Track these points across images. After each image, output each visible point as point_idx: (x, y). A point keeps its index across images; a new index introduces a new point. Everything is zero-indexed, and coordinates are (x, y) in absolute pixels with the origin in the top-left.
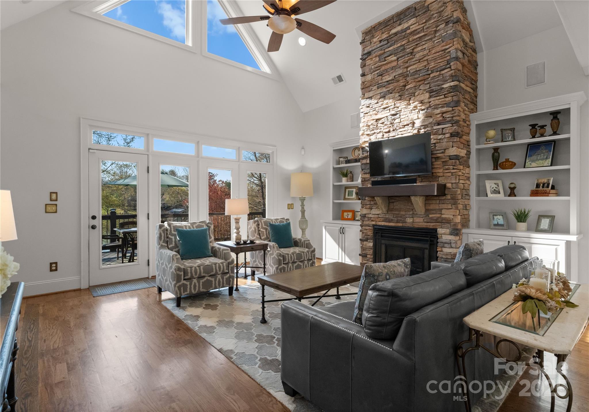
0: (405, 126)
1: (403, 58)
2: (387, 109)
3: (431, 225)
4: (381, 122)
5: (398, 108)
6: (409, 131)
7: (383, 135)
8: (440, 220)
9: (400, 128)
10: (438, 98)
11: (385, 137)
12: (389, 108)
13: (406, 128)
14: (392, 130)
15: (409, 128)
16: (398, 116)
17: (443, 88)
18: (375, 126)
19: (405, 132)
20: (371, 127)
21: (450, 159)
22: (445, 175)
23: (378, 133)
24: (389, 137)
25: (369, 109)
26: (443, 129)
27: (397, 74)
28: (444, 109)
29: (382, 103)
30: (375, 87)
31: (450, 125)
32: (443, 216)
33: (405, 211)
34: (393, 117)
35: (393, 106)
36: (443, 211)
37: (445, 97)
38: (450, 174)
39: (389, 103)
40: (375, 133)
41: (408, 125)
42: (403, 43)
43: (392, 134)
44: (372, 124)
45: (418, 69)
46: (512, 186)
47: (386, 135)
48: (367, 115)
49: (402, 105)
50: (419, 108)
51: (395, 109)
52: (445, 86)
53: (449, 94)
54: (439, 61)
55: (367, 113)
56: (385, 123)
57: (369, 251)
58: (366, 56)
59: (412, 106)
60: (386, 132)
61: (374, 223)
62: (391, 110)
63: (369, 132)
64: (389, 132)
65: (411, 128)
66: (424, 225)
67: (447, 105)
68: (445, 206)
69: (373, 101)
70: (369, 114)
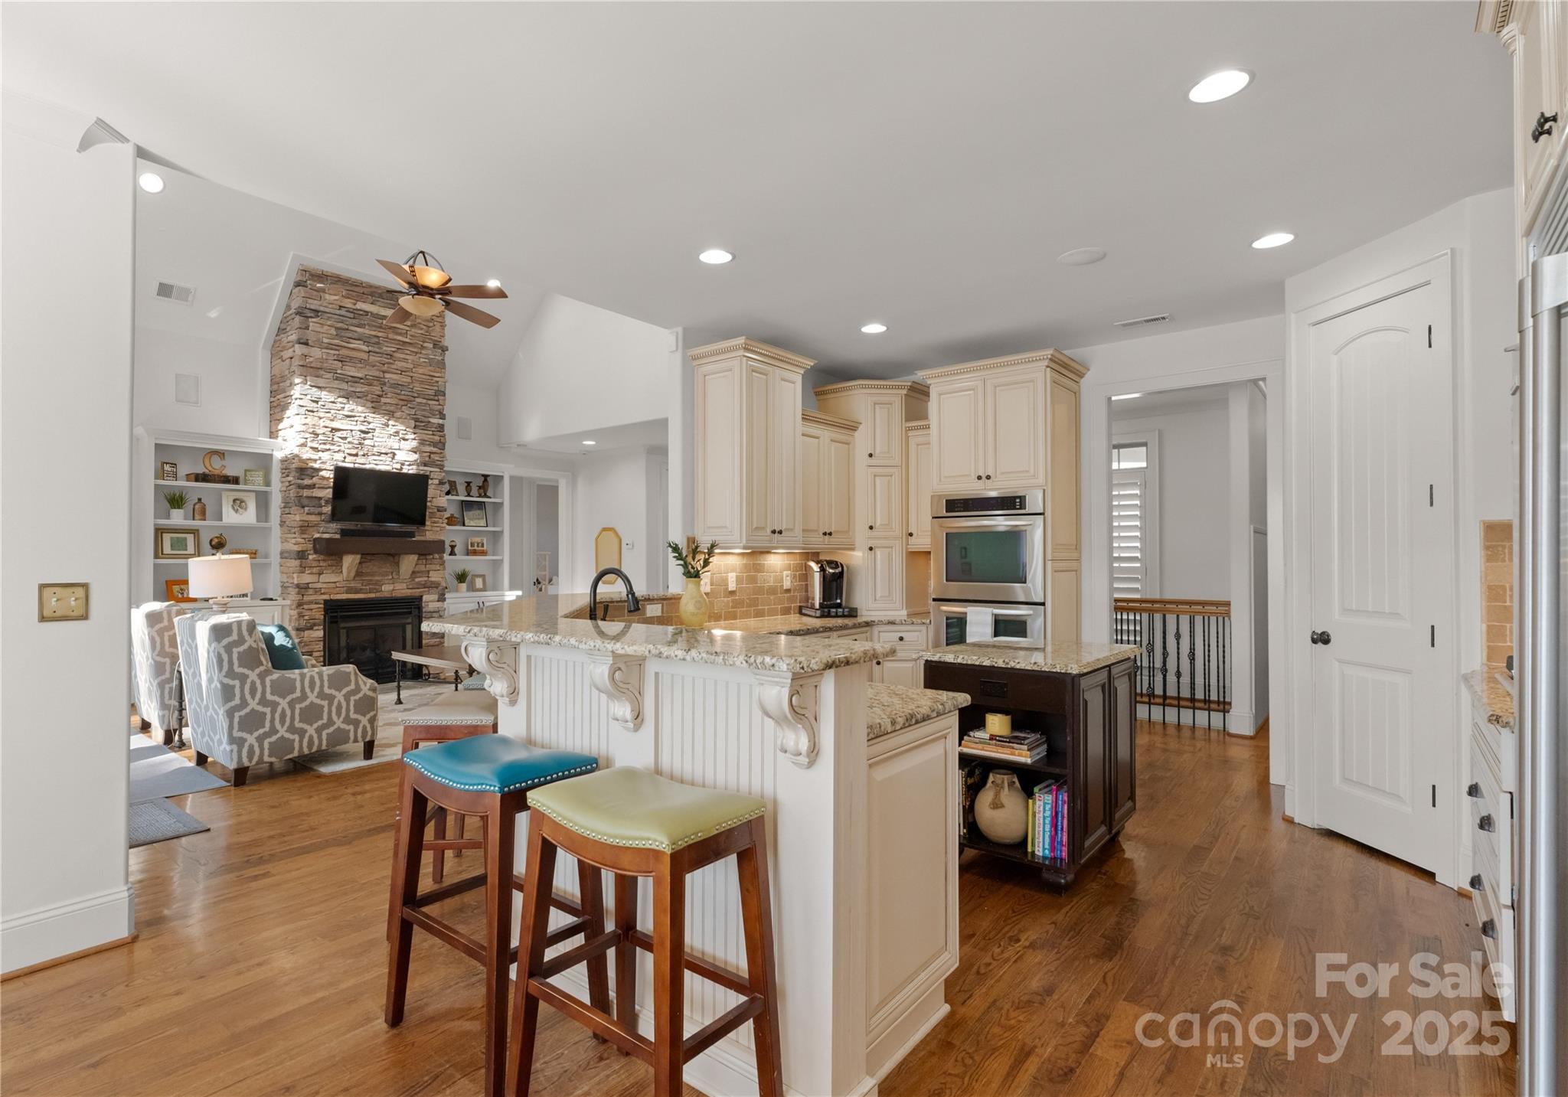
0: (382, 453)
1: (380, 355)
2: (352, 419)
3: (416, 592)
4: (339, 434)
5: (369, 423)
6: (388, 463)
7: (345, 458)
8: (429, 584)
9: (374, 455)
10: (426, 432)
11: (346, 460)
12: (356, 419)
13: (383, 457)
14: (361, 453)
15: (388, 458)
16: (370, 435)
17: (429, 422)
18: (330, 439)
19: (381, 463)
20: (320, 437)
21: (438, 511)
22: (433, 529)
23: (335, 452)
24: (354, 463)
25: (315, 405)
26: (431, 472)
27: (370, 374)
28: (435, 450)
29: (343, 406)
30: (329, 375)
31: (439, 470)
32: (430, 579)
33: (383, 576)
34: (363, 435)
35: (362, 419)
36: (431, 574)
37: (433, 435)
38: (438, 529)
39: (356, 410)
40: (329, 450)
41: (387, 454)
42: (380, 334)
43: (360, 460)
44: (324, 434)
45: (400, 383)
46: (453, 544)
47: (349, 459)
48: (312, 414)
49: (376, 421)
50: (401, 436)
51: (365, 423)
52: (432, 420)
53: (438, 433)
54: (427, 387)
55: (313, 412)
56: (348, 440)
57: (317, 645)
58: (312, 315)
59: (391, 430)
60: (350, 455)
61: (326, 597)
62: (358, 422)
63: (315, 445)
64: (356, 455)
65: (390, 459)
66: (408, 593)
67: (435, 445)
68: (433, 567)
69: (324, 394)
70: (315, 414)
